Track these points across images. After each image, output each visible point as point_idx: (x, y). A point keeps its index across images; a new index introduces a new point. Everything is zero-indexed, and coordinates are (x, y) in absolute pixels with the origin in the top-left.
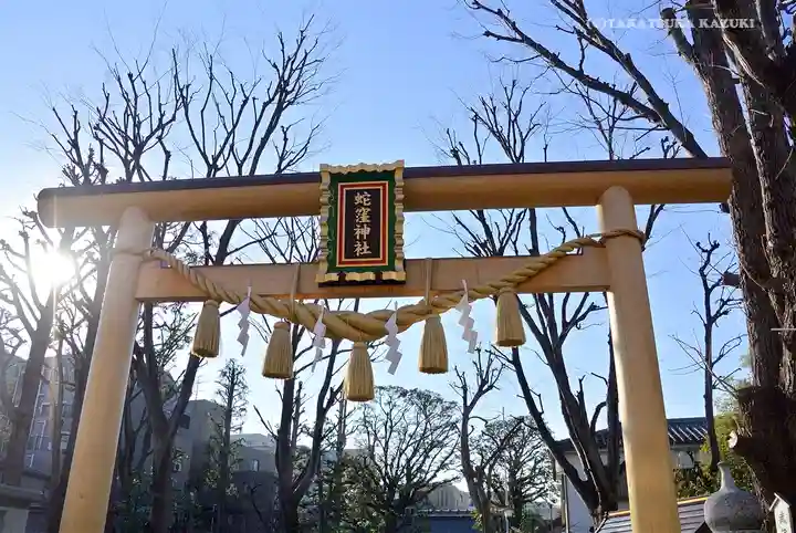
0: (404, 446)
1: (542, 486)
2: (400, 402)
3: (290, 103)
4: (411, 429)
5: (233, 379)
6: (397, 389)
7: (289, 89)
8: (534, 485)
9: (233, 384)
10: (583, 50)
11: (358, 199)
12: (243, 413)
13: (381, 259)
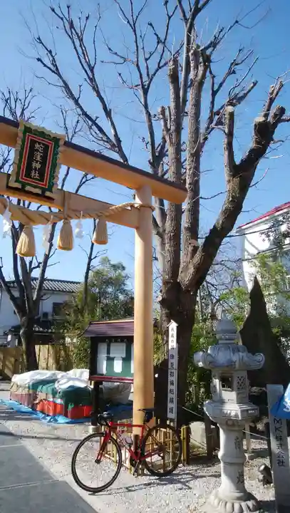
11: (37, 146)
13: (44, 183)
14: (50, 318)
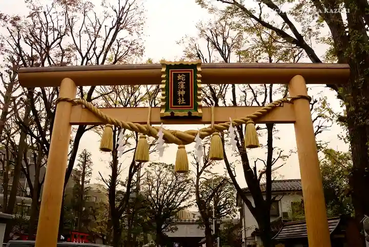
0: (166, 190)
1: (229, 209)
2: (164, 170)
3: (122, 29)
4: (169, 183)
5: (85, 159)
6: (163, 164)
7: (121, 22)
8: (226, 209)
9: (86, 161)
10: (261, 9)
11: (179, 77)
12: (90, 175)
14: (290, 216)
